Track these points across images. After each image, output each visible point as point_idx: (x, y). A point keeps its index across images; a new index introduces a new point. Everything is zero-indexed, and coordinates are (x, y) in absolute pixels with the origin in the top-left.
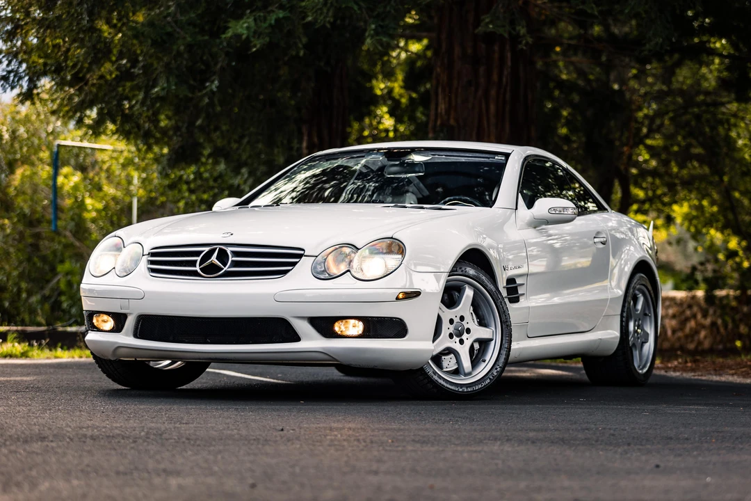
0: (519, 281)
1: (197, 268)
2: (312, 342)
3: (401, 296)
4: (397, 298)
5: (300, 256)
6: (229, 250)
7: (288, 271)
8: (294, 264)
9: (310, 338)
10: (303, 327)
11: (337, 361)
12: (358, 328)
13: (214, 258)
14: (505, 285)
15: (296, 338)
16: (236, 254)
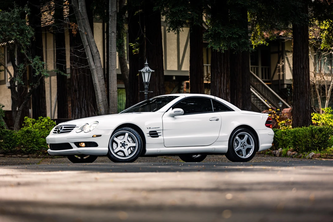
0: (158, 132)
1: (57, 132)
2: (75, 149)
3: (96, 136)
4: (93, 137)
5: (74, 127)
6: (63, 126)
7: (71, 131)
8: (72, 129)
9: (75, 148)
10: (73, 145)
11: (80, 153)
12: (83, 145)
13: (60, 129)
14: (148, 133)
15: (72, 148)
16: (64, 127)
